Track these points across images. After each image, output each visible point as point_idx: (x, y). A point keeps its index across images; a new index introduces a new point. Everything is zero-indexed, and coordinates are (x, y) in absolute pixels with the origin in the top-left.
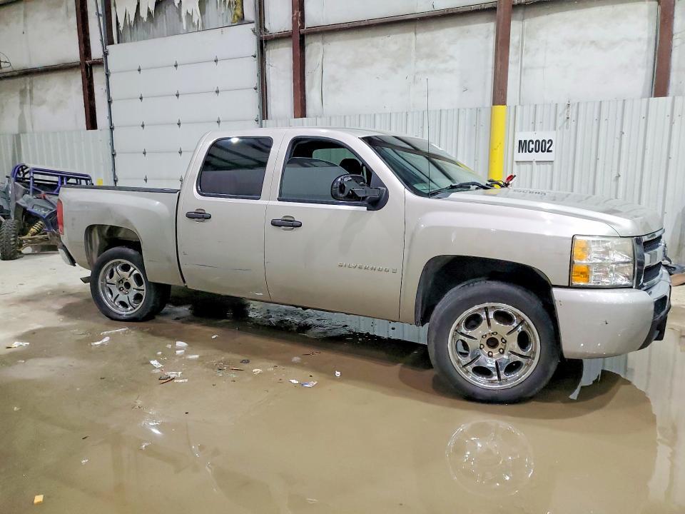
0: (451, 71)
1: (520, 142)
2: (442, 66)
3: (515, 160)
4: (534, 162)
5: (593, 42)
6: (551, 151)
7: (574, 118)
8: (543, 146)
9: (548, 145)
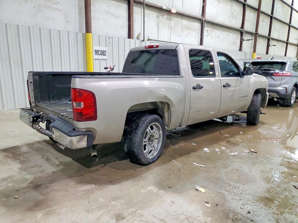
0: (59, 10)
1: (95, 50)
2: (55, 6)
3: (94, 58)
4: (101, 60)
5: (112, 14)
6: (106, 55)
7: (111, 43)
8: (103, 53)
9: (105, 53)
